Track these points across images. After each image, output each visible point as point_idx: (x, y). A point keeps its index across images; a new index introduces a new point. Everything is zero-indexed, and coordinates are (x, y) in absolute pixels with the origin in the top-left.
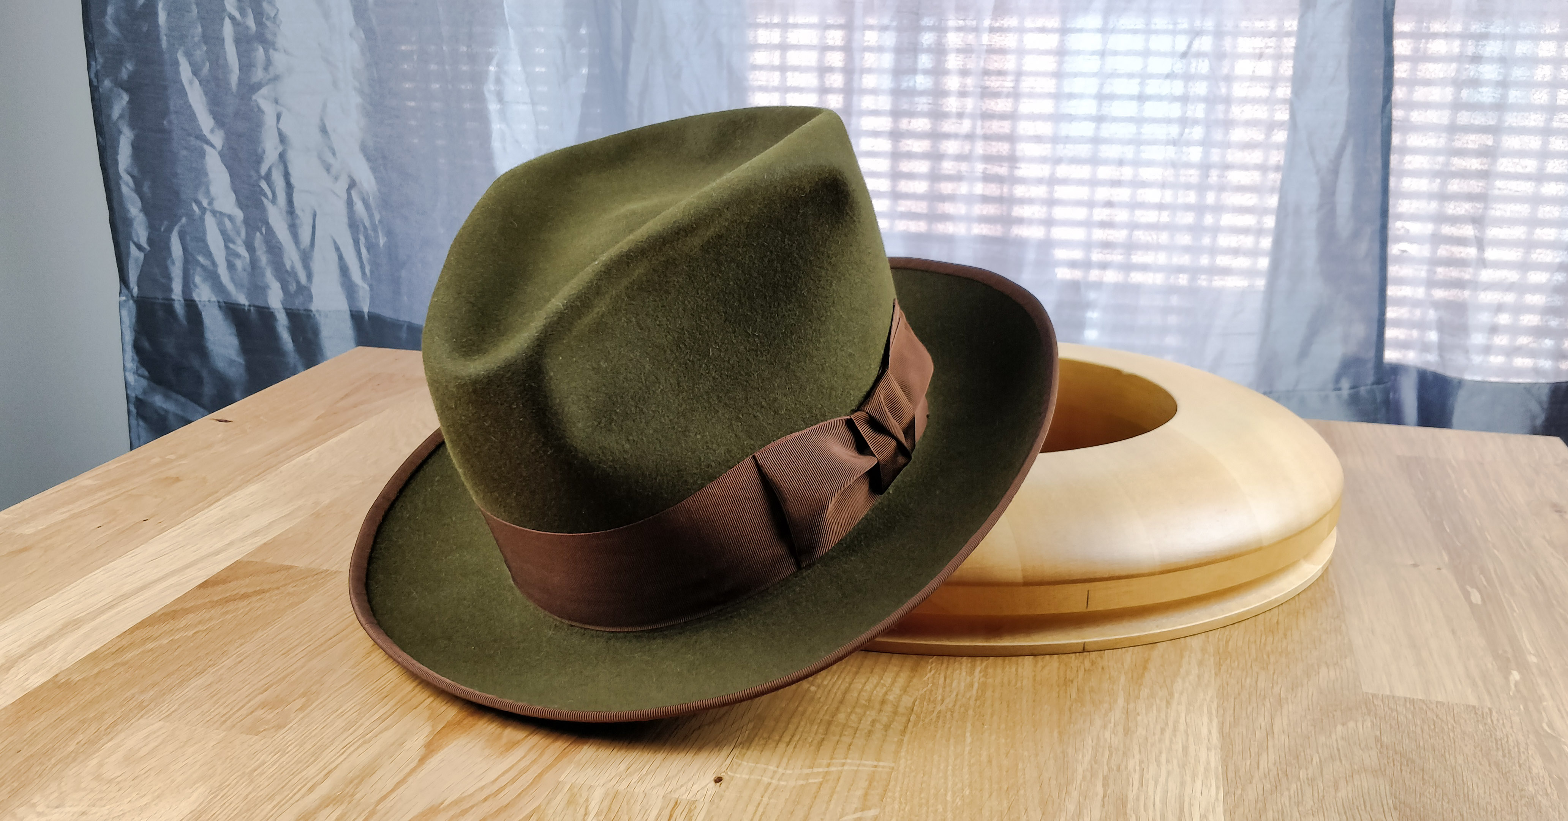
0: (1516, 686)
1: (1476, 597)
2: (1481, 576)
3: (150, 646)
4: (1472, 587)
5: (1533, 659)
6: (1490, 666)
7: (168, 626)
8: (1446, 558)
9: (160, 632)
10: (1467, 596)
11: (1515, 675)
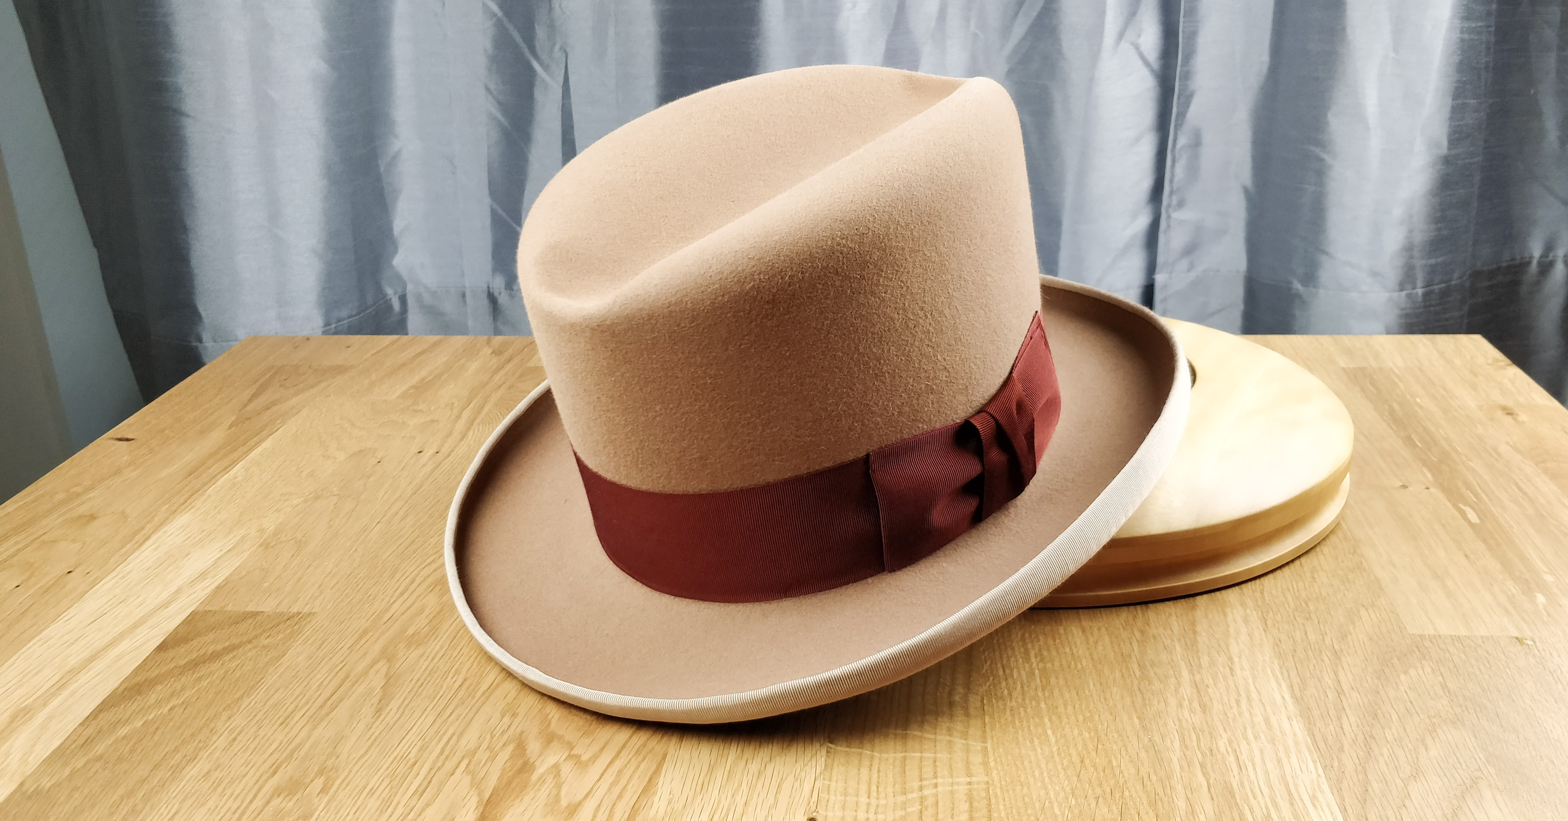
3: (123, 731)
7: (135, 704)
9: (129, 712)
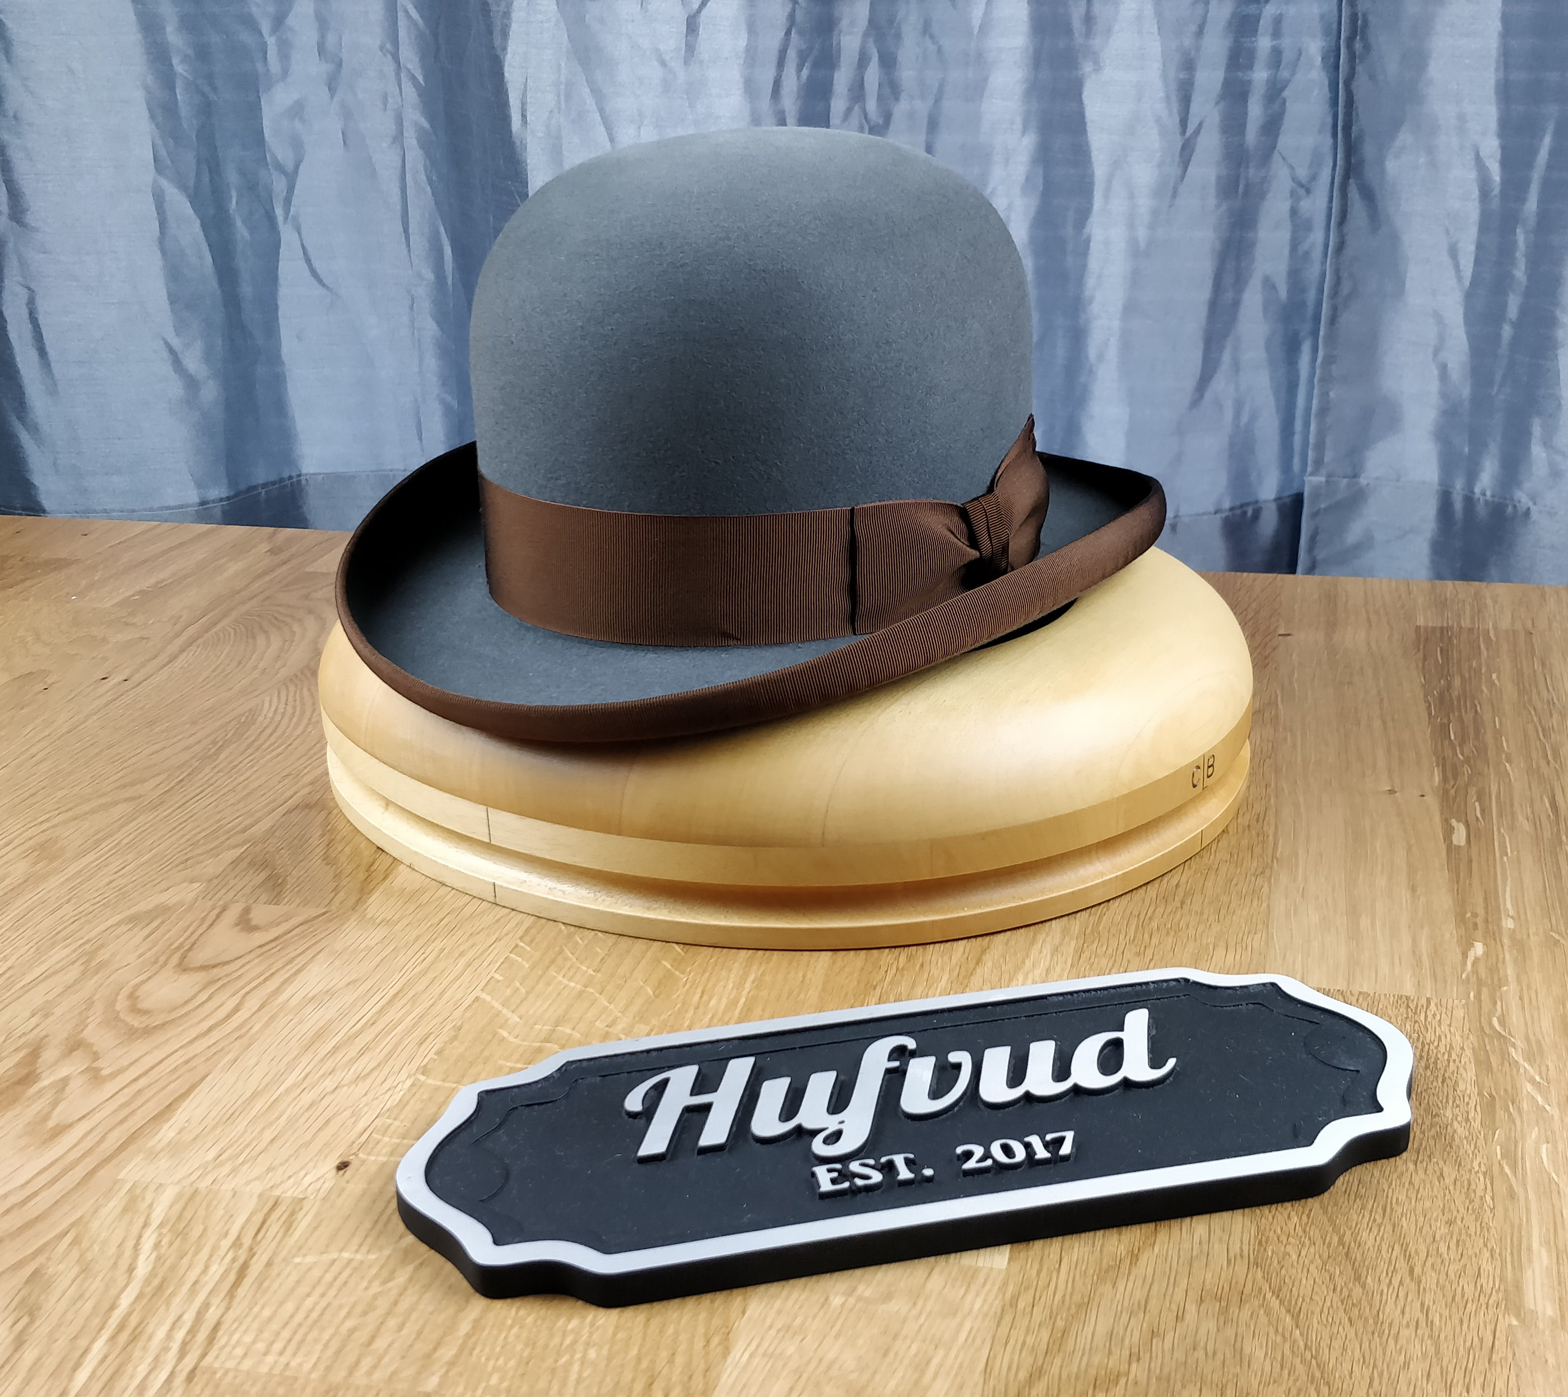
0: (1474, 964)
1: (1460, 836)
2: (1477, 804)
4: (1458, 821)
5: (1509, 924)
6: (1447, 936)
8: (1437, 779)
10: (1448, 832)
11: (1479, 949)
